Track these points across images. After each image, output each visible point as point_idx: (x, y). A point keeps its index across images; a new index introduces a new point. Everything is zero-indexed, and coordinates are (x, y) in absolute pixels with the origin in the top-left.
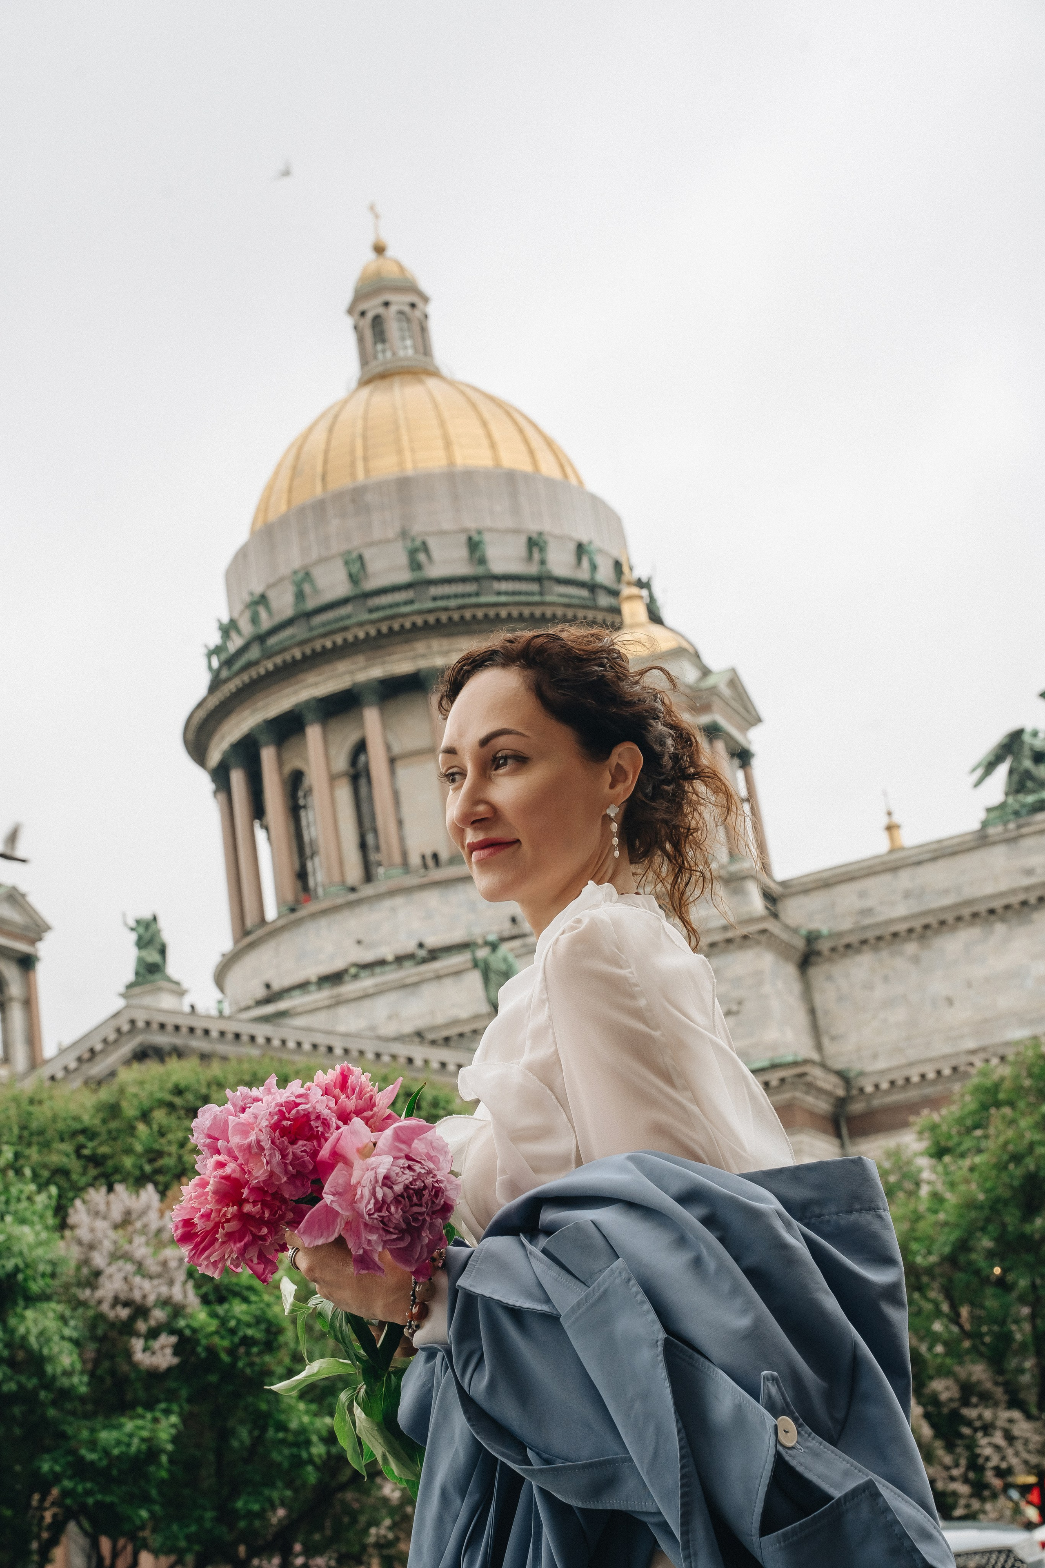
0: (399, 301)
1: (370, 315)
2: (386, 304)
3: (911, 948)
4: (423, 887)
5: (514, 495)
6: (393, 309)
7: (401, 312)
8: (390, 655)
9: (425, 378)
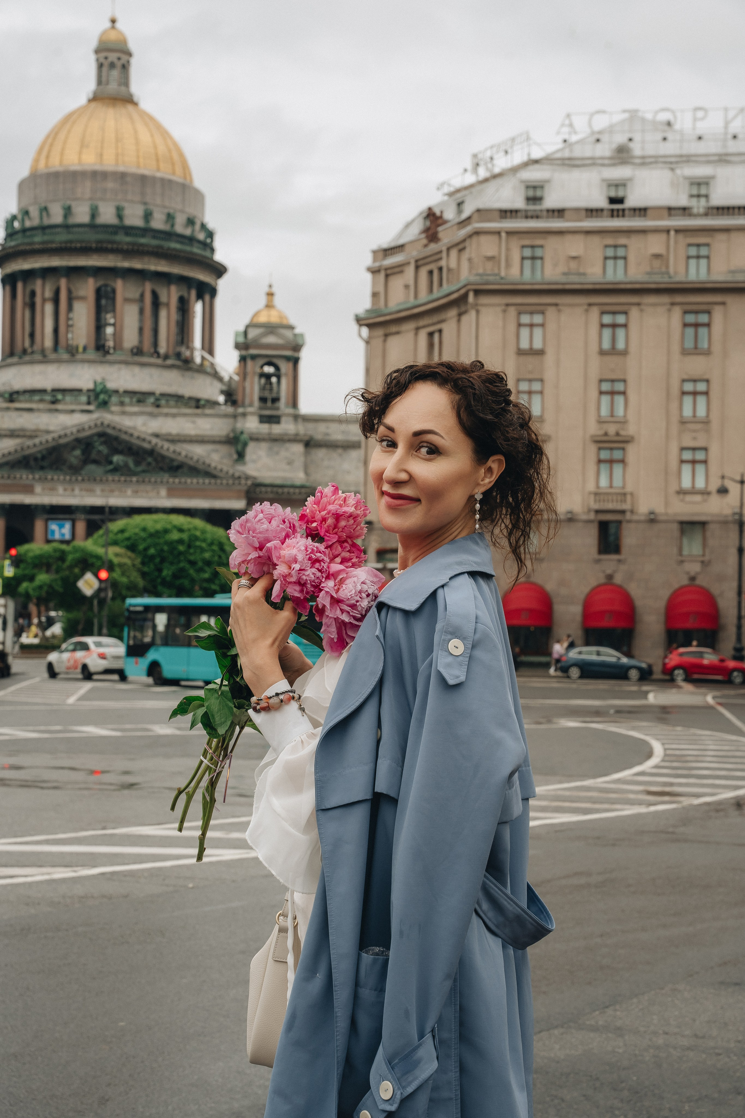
0: (124, 58)
1: (110, 60)
2: (119, 59)
3: (340, 451)
4: (133, 363)
5: (183, 195)
6: (121, 61)
7: (123, 64)
8: (134, 259)
9: (130, 107)
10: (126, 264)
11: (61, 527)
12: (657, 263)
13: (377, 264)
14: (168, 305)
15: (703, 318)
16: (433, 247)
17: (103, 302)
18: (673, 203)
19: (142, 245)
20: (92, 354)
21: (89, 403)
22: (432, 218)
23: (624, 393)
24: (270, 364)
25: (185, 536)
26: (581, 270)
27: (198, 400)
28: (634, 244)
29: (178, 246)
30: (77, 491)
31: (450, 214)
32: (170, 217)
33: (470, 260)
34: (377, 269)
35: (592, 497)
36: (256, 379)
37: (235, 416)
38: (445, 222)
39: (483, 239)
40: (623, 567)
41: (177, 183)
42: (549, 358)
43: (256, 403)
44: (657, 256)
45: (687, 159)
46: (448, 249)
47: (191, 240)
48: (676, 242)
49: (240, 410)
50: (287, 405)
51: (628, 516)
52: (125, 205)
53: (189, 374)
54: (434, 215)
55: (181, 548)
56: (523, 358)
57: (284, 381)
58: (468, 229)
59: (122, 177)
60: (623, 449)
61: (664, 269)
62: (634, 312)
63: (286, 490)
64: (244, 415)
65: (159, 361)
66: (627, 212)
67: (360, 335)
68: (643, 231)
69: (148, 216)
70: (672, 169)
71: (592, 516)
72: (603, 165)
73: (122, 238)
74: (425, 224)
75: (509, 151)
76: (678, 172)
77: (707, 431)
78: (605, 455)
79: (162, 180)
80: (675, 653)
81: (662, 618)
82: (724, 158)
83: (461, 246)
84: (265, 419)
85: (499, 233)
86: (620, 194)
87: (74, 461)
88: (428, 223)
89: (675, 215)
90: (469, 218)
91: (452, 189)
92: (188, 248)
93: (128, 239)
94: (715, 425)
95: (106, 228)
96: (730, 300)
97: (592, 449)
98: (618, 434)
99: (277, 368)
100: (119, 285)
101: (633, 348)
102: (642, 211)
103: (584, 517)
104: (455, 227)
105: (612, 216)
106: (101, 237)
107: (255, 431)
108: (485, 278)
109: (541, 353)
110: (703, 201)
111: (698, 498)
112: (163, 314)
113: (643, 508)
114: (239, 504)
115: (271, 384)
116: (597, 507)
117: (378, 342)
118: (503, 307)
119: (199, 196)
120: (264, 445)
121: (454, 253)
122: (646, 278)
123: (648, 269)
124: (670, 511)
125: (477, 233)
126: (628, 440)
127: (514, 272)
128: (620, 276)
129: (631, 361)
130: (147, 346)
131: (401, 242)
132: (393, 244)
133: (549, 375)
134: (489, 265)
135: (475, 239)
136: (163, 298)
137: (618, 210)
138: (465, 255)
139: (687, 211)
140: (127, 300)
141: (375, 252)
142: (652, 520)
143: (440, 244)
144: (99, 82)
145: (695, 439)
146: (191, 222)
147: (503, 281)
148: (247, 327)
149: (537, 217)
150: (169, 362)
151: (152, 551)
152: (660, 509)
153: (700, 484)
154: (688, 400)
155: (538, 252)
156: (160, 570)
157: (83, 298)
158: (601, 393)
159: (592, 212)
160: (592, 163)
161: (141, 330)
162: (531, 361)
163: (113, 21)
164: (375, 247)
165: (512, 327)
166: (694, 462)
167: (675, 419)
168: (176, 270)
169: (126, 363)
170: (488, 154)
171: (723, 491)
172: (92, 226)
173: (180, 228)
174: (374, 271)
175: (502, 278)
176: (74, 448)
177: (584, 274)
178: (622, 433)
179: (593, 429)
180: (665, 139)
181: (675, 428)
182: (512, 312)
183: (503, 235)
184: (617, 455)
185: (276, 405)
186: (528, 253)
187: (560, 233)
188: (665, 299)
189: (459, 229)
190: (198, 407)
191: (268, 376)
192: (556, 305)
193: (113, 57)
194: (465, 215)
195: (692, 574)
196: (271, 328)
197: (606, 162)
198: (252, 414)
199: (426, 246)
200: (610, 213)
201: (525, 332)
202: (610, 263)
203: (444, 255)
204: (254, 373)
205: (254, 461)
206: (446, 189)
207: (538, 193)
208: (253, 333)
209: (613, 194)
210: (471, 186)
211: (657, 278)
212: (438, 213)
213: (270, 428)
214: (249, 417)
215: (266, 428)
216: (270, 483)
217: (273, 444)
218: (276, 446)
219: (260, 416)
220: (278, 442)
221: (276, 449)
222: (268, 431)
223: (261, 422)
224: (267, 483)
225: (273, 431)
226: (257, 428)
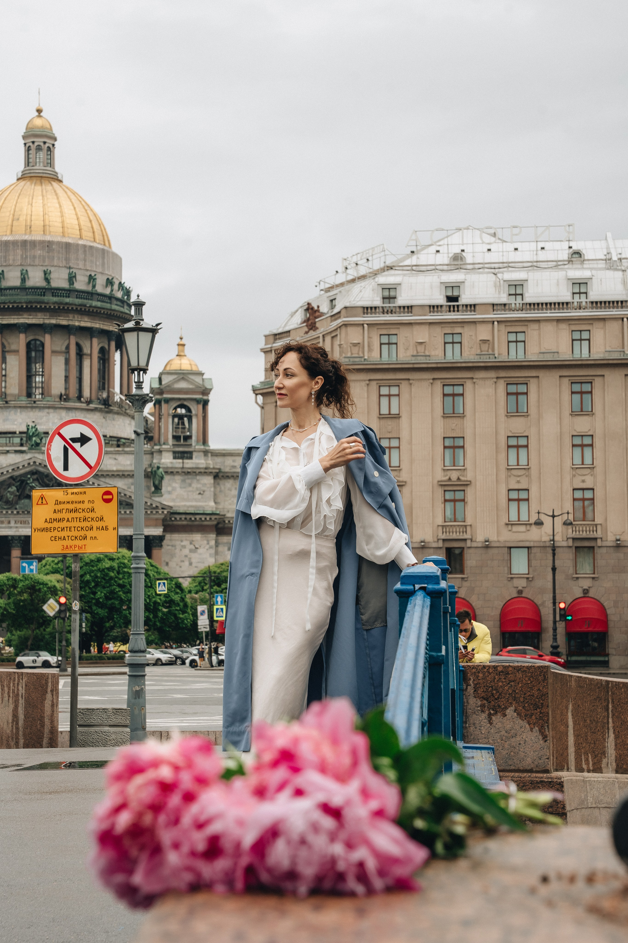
0: (50, 142)
1: (36, 144)
2: (45, 143)
4: (61, 408)
6: (47, 145)
7: (49, 147)
8: (59, 316)
9: (55, 184)
10: (53, 321)
11: (30, 564)
12: (485, 347)
13: (270, 346)
14: (91, 355)
15: (522, 389)
16: (312, 333)
17: (33, 354)
18: (496, 301)
19: (67, 304)
20: (24, 401)
21: (22, 445)
22: (310, 311)
23: (463, 447)
24: (182, 406)
25: (115, 564)
26: (427, 353)
27: (119, 439)
28: (467, 332)
29: (99, 304)
30: (12, 524)
31: (324, 308)
32: (92, 279)
33: (340, 345)
34: (269, 349)
35: (440, 528)
36: (170, 420)
37: (152, 453)
38: (322, 314)
39: (350, 329)
40: (466, 584)
41: (97, 249)
42: (404, 420)
43: (171, 441)
44: (484, 341)
45: (508, 265)
46: (323, 336)
47: (110, 298)
48: (498, 331)
49: (157, 447)
50: (198, 441)
51: (469, 544)
52: (52, 269)
53: (110, 415)
54: (312, 308)
55: (112, 574)
56: (383, 422)
57: (194, 420)
58: (339, 321)
59: (48, 245)
60: (464, 491)
61: (490, 352)
62: (469, 385)
63: (198, 517)
64: (160, 452)
65: (84, 406)
66: (460, 308)
67: (256, 402)
68: (474, 323)
69: (72, 278)
70: (495, 274)
71: (440, 544)
72: (442, 270)
73: (50, 298)
74: (306, 315)
75: (370, 259)
76: (500, 276)
77: (529, 476)
78: (449, 496)
79: (85, 246)
80: (505, 650)
81: (498, 623)
82: (535, 264)
83: (333, 335)
84: (178, 455)
85: (363, 324)
86: (456, 294)
87: (10, 497)
88: (308, 315)
89: (497, 310)
90: (339, 313)
91: (328, 286)
92: (108, 306)
93: (55, 299)
94: (534, 472)
95: (35, 289)
96: (541, 373)
97: (439, 492)
98: (459, 479)
99: (189, 410)
100: (47, 339)
101: (468, 413)
102: (472, 307)
103: (435, 545)
104: (329, 319)
105: (450, 311)
106: (30, 297)
107: (169, 465)
108: (351, 360)
109: (398, 417)
110: (519, 298)
111: (522, 528)
112: (86, 363)
113: (480, 538)
114: (158, 531)
115: (183, 424)
116: (444, 537)
117: (270, 408)
118: (368, 382)
119: (117, 260)
120: (178, 478)
121: (328, 339)
122: (477, 359)
123: (479, 352)
124: (502, 539)
125: (346, 325)
126: (467, 484)
127: (375, 355)
128: (457, 358)
129: (468, 422)
130: (73, 392)
131: (287, 329)
132: (280, 331)
133: (404, 434)
134: (355, 350)
135: (343, 329)
136: (86, 350)
137: (454, 306)
138: (337, 342)
139: (507, 307)
140: (54, 352)
141: (266, 336)
142: (487, 546)
143: (318, 331)
144: (28, 163)
145: (518, 482)
146: (110, 282)
147: (366, 363)
148: (161, 374)
149: (392, 312)
150: (92, 406)
151: (88, 577)
152: (493, 538)
153: (524, 517)
154: (513, 452)
155: (393, 339)
156: (94, 593)
157: (16, 352)
158: (445, 447)
159: (434, 308)
160: (434, 269)
161: (67, 378)
162: (390, 424)
163: (39, 111)
164: (267, 333)
165: (374, 397)
166: (519, 500)
167: (503, 466)
168: (97, 325)
169: (54, 408)
170: (355, 259)
171: (539, 523)
172: (23, 289)
173: (99, 289)
174: (266, 352)
175: (365, 359)
176: (9, 486)
177: (429, 356)
178: (462, 478)
179: (440, 476)
180: (489, 250)
181: (503, 474)
182: (374, 384)
183: (366, 326)
184: (459, 495)
185: (188, 442)
186: (385, 339)
187: (410, 324)
188: (492, 374)
189: (332, 321)
190: (118, 446)
191: (181, 417)
192: (409, 380)
193: (39, 141)
194: (336, 310)
195: (520, 588)
196: (183, 375)
197: (445, 268)
198: (167, 451)
199: (307, 333)
200: (448, 309)
201: (384, 401)
202: (449, 347)
203: (321, 340)
204: (169, 415)
205: (169, 493)
206: (322, 286)
207: (392, 294)
208: (166, 380)
209: (450, 294)
210: (342, 284)
211: (485, 359)
212: (316, 308)
213: (183, 463)
214: (164, 454)
215: (179, 463)
216: (184, 512)
217: (186, 477)
218: (188, 479)
219: (174, 452)
220: (190, 475)
221: (188, 481)
222: (181, 466)
223: (175, 458)
224: (181, 511)
225: (186, 466)
226: (171, 463)
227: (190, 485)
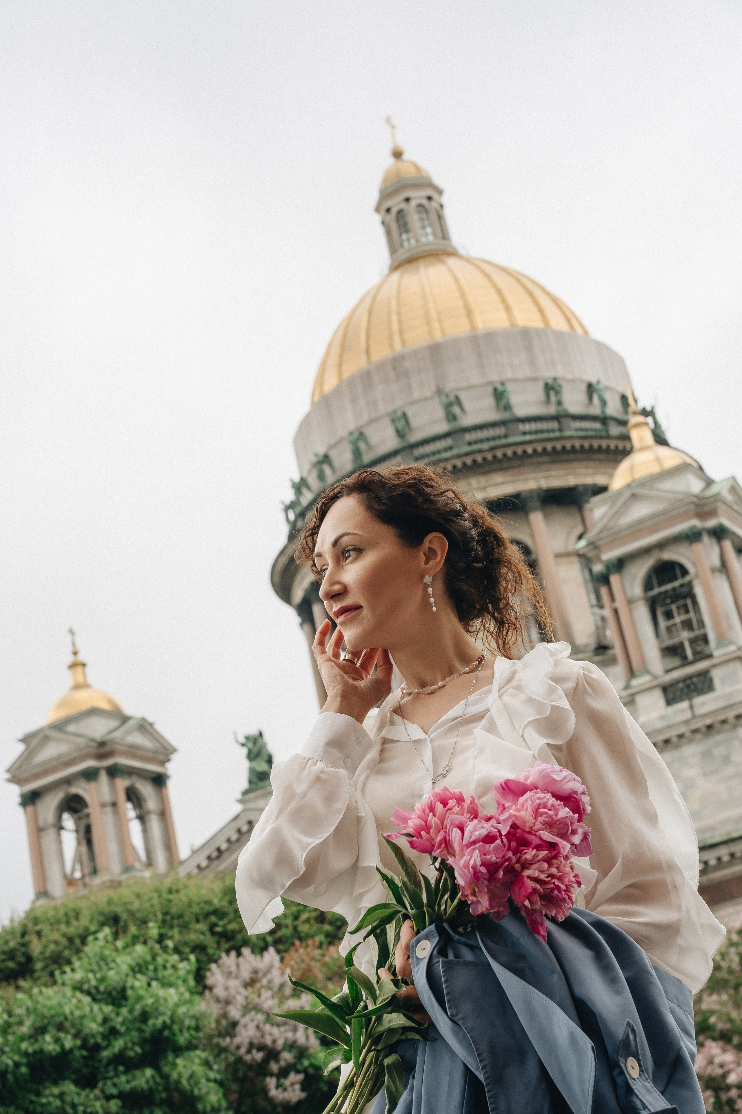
0: (418, 196)
5: (530, 349)
19: (440, 462)
43: (655, 664)
50: (719, 641)
57: (700, 592)
64: (631, 700)
84: (677, 692)
92: (550, 436)
99: (682, 569)
146: (551, 389)
163: (398, 154)
196: (631, 489)
204: (629, 600)
213: (691, 707)
214: (642, 700)
215: (682, 711)
216: (724, 838)
217: (711, 741)
218: (717, 745)
219: (665, 689)
220: (719, 732)
221: (719, 751)
222: (688, 715)
223: (669, 702)
224: (717, 839)
225: (700, 711)
226: (662, 717)
227: (726, 760)
